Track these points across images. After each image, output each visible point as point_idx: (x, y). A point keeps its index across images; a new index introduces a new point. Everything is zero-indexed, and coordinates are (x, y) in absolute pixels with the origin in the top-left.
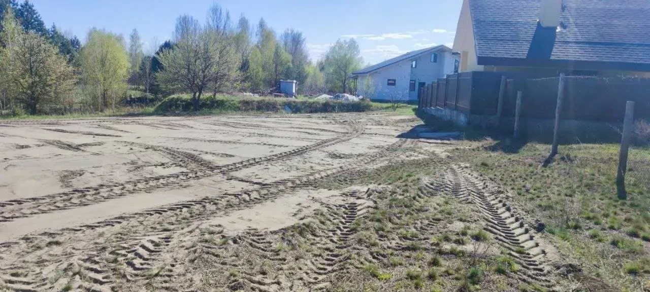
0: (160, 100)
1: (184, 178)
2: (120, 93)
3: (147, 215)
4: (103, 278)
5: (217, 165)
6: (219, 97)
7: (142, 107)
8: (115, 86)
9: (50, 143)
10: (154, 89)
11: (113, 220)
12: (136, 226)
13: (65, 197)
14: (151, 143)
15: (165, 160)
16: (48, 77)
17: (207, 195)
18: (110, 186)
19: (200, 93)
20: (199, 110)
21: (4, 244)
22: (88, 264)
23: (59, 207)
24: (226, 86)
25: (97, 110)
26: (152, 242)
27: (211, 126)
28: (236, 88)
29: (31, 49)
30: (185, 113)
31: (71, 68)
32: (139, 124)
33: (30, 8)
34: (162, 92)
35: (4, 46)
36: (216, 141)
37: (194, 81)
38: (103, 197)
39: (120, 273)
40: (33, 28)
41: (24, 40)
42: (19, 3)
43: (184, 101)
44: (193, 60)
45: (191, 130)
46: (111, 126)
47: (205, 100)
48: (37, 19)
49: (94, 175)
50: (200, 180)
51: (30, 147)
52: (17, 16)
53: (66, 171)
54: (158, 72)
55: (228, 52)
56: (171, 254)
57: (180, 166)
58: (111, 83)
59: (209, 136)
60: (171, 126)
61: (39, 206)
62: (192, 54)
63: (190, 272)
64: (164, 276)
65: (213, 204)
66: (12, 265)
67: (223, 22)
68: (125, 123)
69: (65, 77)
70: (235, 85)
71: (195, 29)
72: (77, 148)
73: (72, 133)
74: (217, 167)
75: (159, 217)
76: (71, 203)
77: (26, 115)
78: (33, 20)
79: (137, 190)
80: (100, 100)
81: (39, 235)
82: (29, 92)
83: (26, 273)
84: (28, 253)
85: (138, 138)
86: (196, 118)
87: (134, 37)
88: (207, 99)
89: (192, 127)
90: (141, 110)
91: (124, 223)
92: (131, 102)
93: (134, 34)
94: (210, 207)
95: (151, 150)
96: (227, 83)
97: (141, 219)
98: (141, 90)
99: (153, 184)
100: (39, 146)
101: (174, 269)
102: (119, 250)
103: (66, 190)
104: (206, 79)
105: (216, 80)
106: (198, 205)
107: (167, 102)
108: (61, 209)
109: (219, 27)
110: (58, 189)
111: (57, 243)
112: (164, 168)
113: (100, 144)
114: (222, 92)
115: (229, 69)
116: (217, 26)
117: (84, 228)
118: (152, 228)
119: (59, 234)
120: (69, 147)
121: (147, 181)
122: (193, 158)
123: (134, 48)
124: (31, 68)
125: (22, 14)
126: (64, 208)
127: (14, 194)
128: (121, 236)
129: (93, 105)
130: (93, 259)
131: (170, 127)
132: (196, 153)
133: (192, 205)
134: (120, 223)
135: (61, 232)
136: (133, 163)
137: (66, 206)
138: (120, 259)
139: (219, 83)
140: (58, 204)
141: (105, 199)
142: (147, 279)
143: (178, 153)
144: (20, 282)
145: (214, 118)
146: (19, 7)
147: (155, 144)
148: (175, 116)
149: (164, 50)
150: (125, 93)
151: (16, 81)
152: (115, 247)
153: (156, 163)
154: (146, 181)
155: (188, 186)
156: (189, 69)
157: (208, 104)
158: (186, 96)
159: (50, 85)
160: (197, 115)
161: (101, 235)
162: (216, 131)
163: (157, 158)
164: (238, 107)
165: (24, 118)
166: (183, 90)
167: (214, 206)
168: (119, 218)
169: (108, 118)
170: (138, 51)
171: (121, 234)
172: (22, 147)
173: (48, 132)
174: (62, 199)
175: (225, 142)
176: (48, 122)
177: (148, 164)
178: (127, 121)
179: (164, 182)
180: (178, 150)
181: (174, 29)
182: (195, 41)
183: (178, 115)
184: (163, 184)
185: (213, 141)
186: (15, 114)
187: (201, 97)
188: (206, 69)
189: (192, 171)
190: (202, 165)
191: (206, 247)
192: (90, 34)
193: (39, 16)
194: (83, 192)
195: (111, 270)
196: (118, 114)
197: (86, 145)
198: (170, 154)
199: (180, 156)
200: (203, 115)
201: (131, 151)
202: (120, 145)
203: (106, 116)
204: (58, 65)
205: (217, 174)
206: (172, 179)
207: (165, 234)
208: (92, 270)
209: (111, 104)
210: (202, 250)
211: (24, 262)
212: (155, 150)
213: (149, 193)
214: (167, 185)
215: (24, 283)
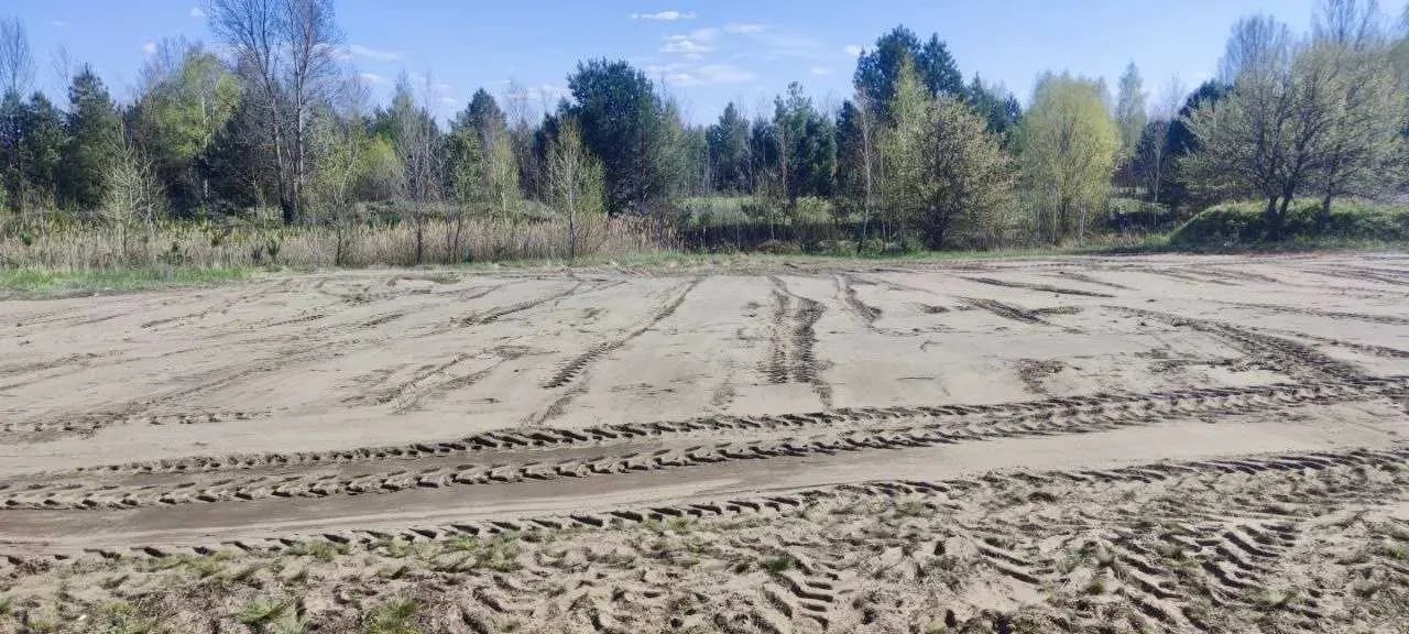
0: (1186, 218)
1: (1289, 398)
2: (1097, 206)
3: (1219, 472)
4: (1161, 585)
5: (1371, 375)
6: (1339, 206)
7: (1143, 234)
8: (1087, 191)
9: (981, 306)
10: (1173, 193)
11: (1144, 470)
12: (1200, 491)
13: (1037, 411)
14: (1185, 315)
15: (1229, 353)
16: (967, 178)
17: (1364, 445)
18: (1119, 399)
19: (1288, 198)
20: (1283, 240)
21: (956, 482)
22: (1122, 550)
23: (1031, 429)
24: (1362, 178)
25: (1048, 240)
26: (1251, 532)
27: (1325, 278)
28: (1389, 181)
29: (940, 127)
30: (1247, 246)
31: (1006, 159)
32: (1145, 271)
33: (940, 49)
34: (1190, 199)
35: (895, 126)
36: (1350, 315)
37: (1272, 171)
38: (1112, 419)
39: (1195, 584)
40: (942, 88)
41: (928, 111)
42: (922, 44)
43: (1244, 218)
44: (1273, 121)
45: (1272, 286)
46: (1087, 274)
47: (1299, 215)
48: (949, 70)
49: (1081, 373)
50: (1333, 407)
51: (948, 311)
52: (917, 69)
53: (1028, 361)
54: (1183, 154)
55: (1371, 92)
56: (1305, 567)
57: (1272, 368)
58: (1078, 184)
59: (1330, 302)
60: (1218, 277)
61: (995, 422)
62: (1273, 107)
63: (1364, 619)
64: (1298, 613)
65: (1383, 469)
66: (979, 523)
67: (1358, 19)
68: (1113, 268)
69: (994, 176)
70: (1388, 174)
71: (1282, 46)
72: (1032, 316)
73: (1012, 286)
74: (1370, 379)
75: (1249, 480)
76: (1051, 423)
77: (926, 252)
78: (943, 72)
79: (1180, 414)
80: (1055, 221)
81: (1011, 476)
82: (933, 208)
83: (1011, 543)
84: (1001, 506)
85: (1152, 301)
86: (1276, 258)
87: (1130, 82)
88: (1306, 212)
89: (1274, 281)
90: (1141, 242)
91: (1171, 480)
92: (1118, 223)
93: (1130, 74)
94: (1377, 476)
95: (1188, 328)
96: (1366, 171)
97: (1207, 476)
98: (1139, 197)
99: (1216, 404)
100: (961, 309)
101: (1319, 601)
102: (1180, 534)
103: (1038, 398)
104: (1303, 166)
105: (1333, 163)
106: (1343, 466)
107: (1203, 222)
108: (1035, 433)
109: (1345, 32)
110: (1018, 394)
111: (1049, 498)
112: (1234, 371)
113: (1073, 311)
114: (1348, 194)
115: (1374, 134)
116: (1341, 32)
117: (1090, 477)
118: (1237, 500)
119: (1045, 481)
120: (1016, 314)
121: (1199, 396)
122: (1300, 353)
123: (1127, 106)
124: (938, 163)
125: (926, 63)
126: (1040, 432)
127: (949, 395)
128: (1172, 505)
129: (1042, 230)
130: (1130, 542)
131: (1216, 278)
132: (1307, 343)
133: (1324, 462)
134: (1160, 478)
135: (1049, 478)
136: (1156, 354)
137: (1042, 428)
138: (1189, 554)
139: (1341, 172)
140: (1028, 423)
141: (1116, 423)
142: (1259, 609)
143: (1259, 338)
144: (1006, 558)
145: (1327, 260)
146: (922, 51)
147: (1193, 316)
148: (1221, 253)
149: (1201, 103)
150: (1106, 204)
151: (913, 189)
152: (1167, 527)
153: (1210, 359)
154: (1197, 396)
155: (1305, 417)
156: (1261, 143)
157: (1306, 226)
158: (1252, 207)
159: (967, 195)
160: (1279, 252)
161: (1129, 496)
162: (1343, 291)
163: (1209, 347)
164: (1393, 231)
165: (923, 257)
166: (1244, 194)
167: (1387, 473)
168: (1157, 467)
169: (1074, 257)
170: (1135, 111)
171: (1171, 502)
172: (935, 310)
173: (970, 283)
174: (1033, 413)
175: (1379, 319)
176: (964, 264)
177: (1188, 359)
178: (1115, 264)
179: (1241, 403)
180: (1256, 333)
181: (1222, 52)
182: (1281, 73)
183: (1228, 251)
184: (1237, 406)
185: (1342, 315)
186: (904, 250)
187: (1291, 207)
188: (1306, 140)
189: (1306, 384)
190: (1326, 371)
191: (1395, 569)
192: (1040, 86)
193: (953, 62)
194: (1070, 405)
195: (1175, 572)
196: (1089, 248)
197: (1047, 311)
198: (1239, 339)
199: (1264, 346)
200: (1294, 250)
201: (1143, 328)
202: (1115, 315)
203: (1066, 253)
204: (984, 154)
205: (1376, 398)
206: (1257, 398)
207: (1274, 520)
208: (1134, 563)
209: (1076, 229)
210: (1387, 574)
211: (998, 522)
212: (1199, 330)
213: (1210, 422)
214: (1249, 409)
215: (1013, 561)
